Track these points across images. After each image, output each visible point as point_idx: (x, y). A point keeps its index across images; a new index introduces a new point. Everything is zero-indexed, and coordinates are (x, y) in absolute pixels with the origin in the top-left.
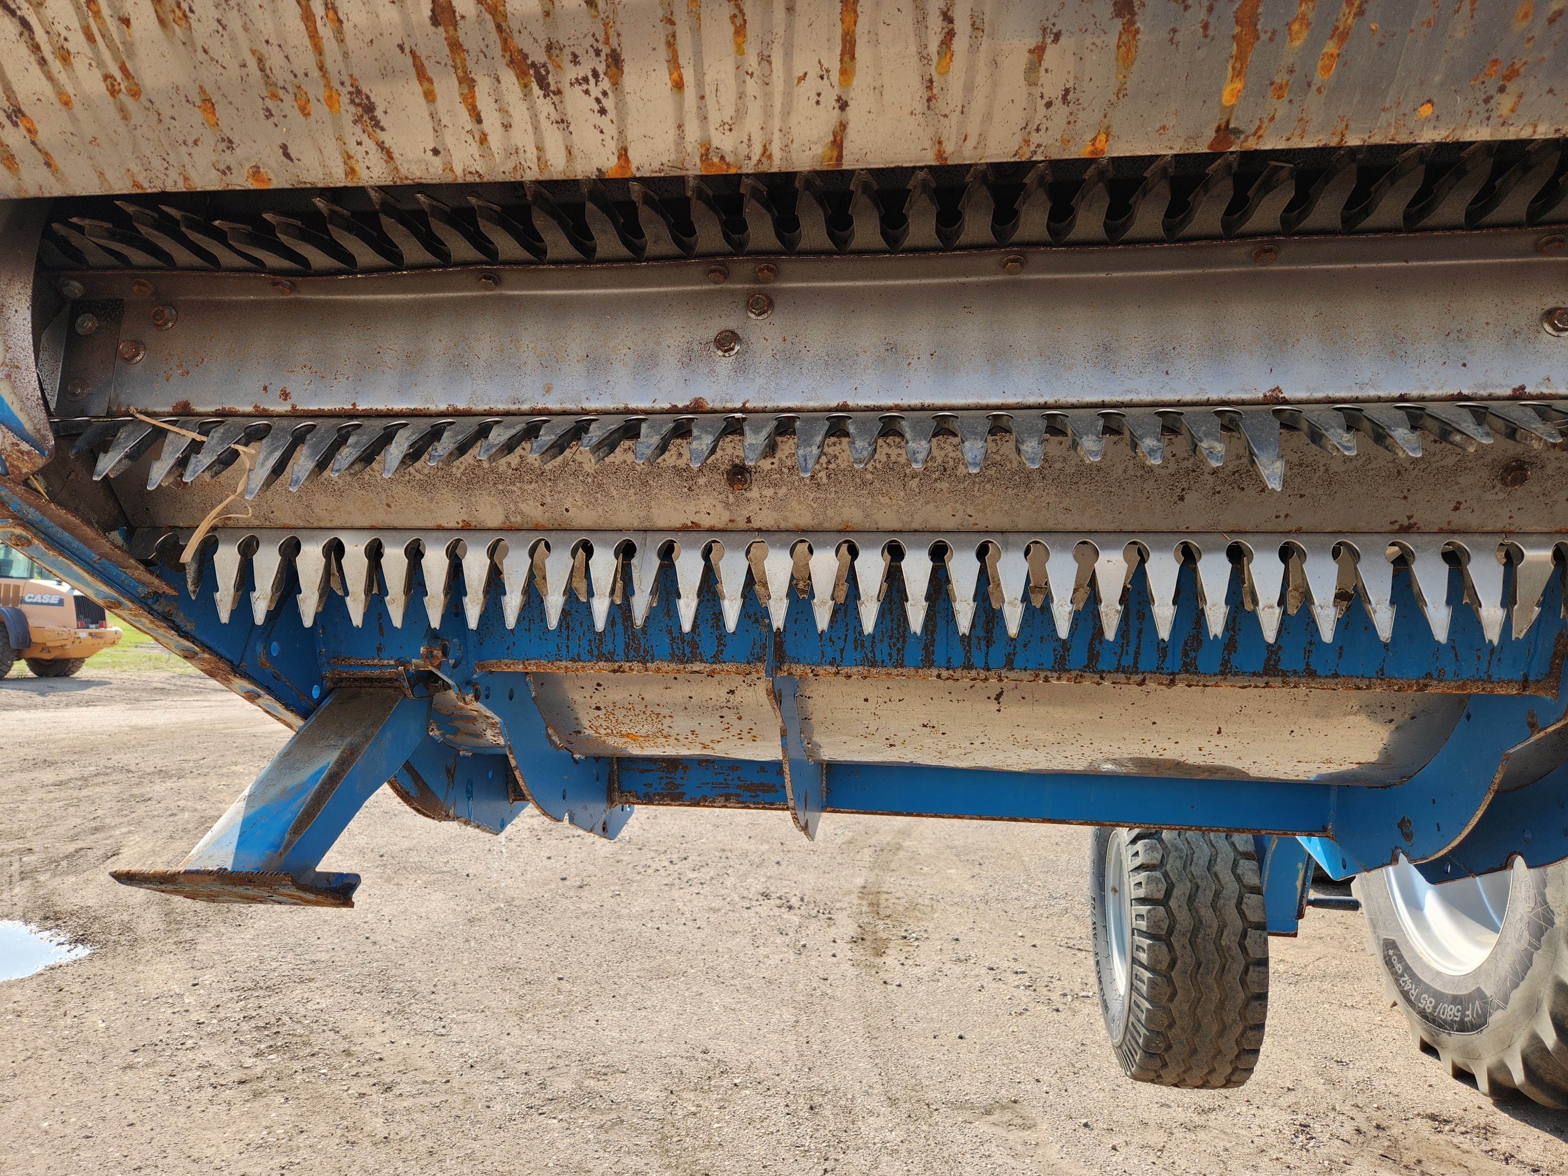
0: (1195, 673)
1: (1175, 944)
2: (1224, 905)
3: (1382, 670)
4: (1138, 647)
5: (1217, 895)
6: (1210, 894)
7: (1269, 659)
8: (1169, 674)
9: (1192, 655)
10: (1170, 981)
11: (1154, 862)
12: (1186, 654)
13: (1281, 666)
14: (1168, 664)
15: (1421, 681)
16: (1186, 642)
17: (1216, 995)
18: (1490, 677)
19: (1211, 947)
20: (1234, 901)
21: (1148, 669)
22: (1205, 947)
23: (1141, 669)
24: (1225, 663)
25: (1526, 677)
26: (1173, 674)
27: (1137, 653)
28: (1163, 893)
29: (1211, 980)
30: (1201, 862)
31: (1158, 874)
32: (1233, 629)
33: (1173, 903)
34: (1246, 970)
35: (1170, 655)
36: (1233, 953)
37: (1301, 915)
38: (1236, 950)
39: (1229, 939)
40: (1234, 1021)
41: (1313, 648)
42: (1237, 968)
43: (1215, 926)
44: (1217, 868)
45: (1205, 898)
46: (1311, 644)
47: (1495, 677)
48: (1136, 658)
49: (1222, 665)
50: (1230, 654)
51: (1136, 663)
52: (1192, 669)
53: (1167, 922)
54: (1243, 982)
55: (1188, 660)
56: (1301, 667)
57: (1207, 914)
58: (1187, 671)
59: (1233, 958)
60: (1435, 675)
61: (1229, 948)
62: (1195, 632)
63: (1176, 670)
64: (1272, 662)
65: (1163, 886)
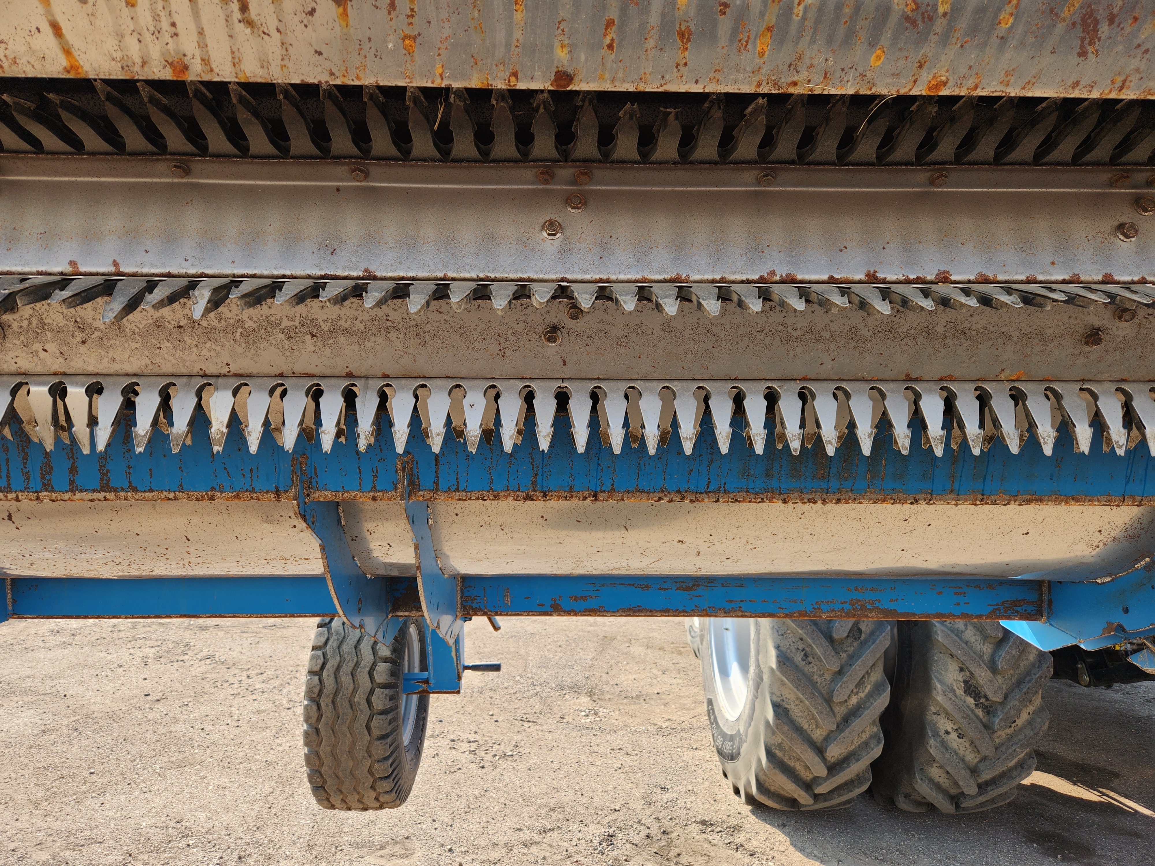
0: (52, 491)
1: (322, 704)
2: (360, 672)
3: (181, 485)
4: (8, 473)
5: (357, 665)
6: (351, 665)
7: (102, 479)
8: (34, 492)
9: (48, 477)
10: (317, 731)
11: (320, 644)
12: (43, 478)
13: (112, 484)
14: (31, 485)
15: (209, 493)
16: (41, 468)
17: (348, 739)
18: (253, 489)
19: (346, 704)
20: (367, 669)
21: (18, 489)
22: (342, 704)
23: (13, 489)
24: (72, 483)
25: (277, 488)
26: (36, 492)
27: (8, 477)
28: (319, 666)
29: (344, 728)
30: (351, 642)
31: (320, 653)
32: (72, 458)
33: (325, 674)
34: (371, 718)
35: (31, 478)
36: (361, 707)
37: (459, 678)
38: (364, 705)
39: (360, 698)
40: (363, 757)
41: (131, 470)
42: (363, 718)
43: (351, 688)
44: (362, 646)
45: (347, 668)
46: (129, 467)
47: (257, 489)
48: (8, 481)
49: (70, 484)
50: (74, 476)
51: (9, 485)
52: (50, 488)
53: (318, 688)
54: (368, 728)
55: (46, 482)
56: (126, 485)
57: (345, 679)
58: (46, 490)
59: (361, 711)
60: (217, 489)
61: (359, 703)
62: (46, 460)
63: (39, 490)
64: (105, 482)
65: (321, 661)
